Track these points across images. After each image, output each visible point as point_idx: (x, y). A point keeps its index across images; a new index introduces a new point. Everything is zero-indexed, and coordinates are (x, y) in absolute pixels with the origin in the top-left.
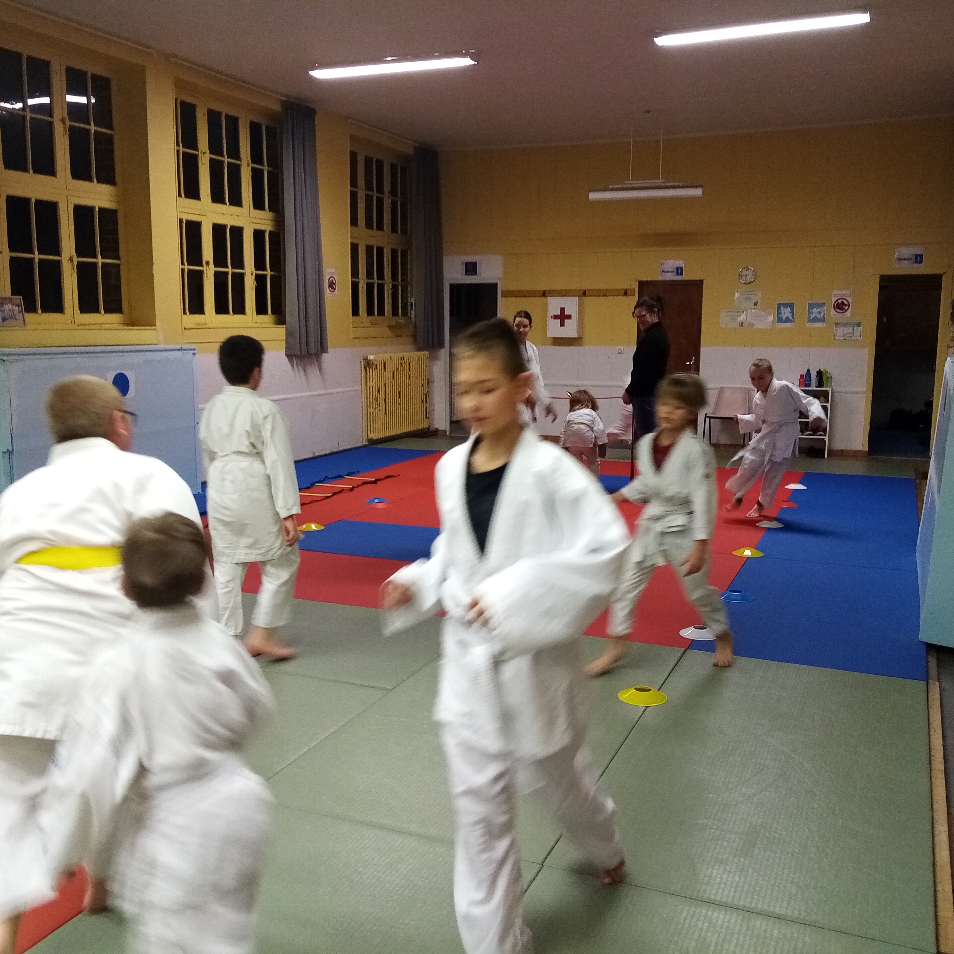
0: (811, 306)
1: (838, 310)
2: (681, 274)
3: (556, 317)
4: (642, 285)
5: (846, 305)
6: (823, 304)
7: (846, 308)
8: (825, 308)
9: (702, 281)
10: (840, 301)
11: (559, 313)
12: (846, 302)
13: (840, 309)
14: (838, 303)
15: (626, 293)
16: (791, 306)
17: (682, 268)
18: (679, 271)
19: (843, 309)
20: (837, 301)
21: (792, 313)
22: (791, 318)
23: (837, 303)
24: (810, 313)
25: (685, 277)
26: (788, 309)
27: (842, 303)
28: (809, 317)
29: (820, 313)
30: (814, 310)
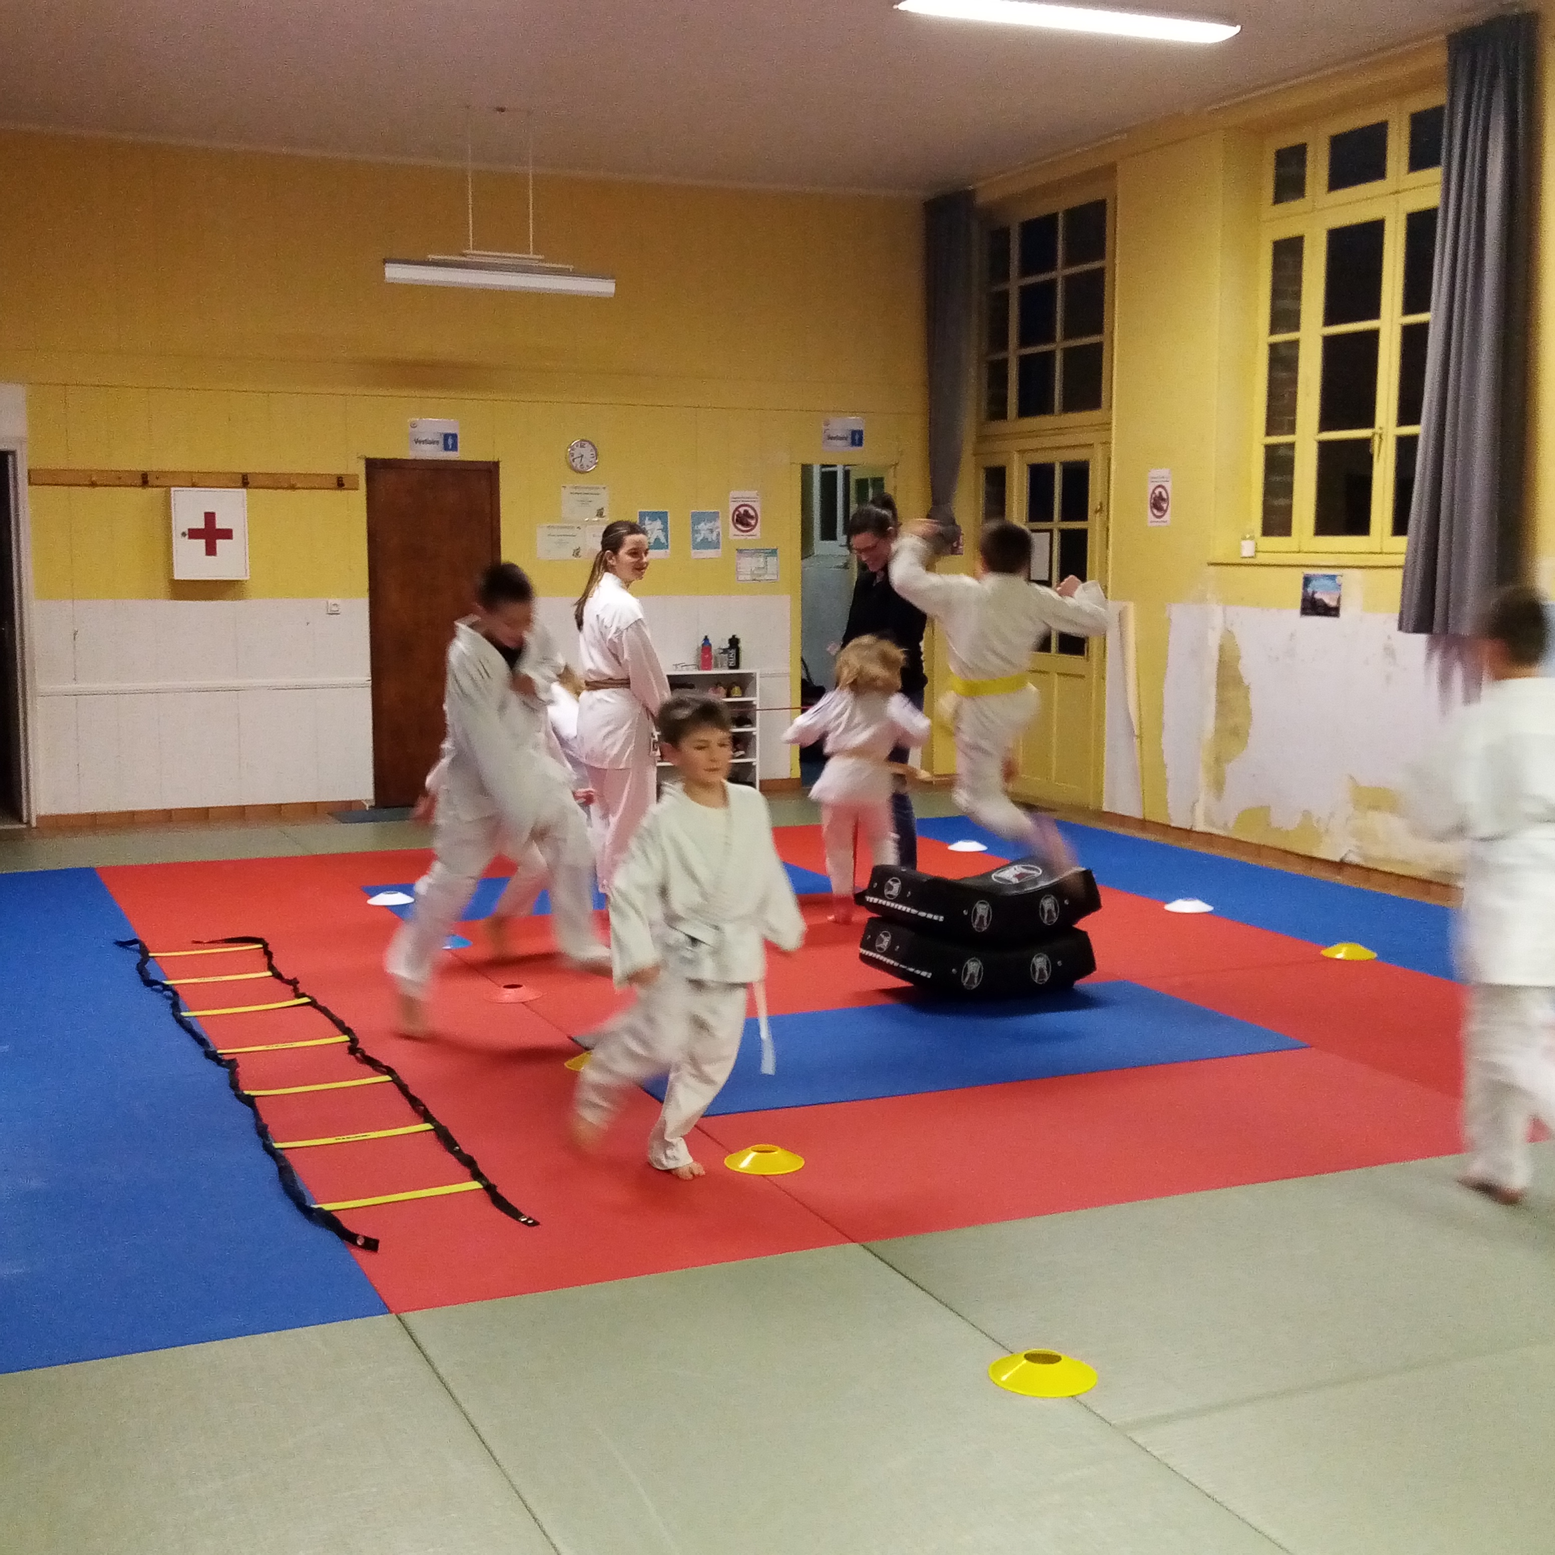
0: (698, 518)
1: (740, 526)
2: (455, 448)
3: (193, 534)
4: (373, 466)
5: (752, 517)
6: (714, 516)
7: (753, 522)
8: (719, 523)
9: (496, 464)
10: (742, 510)
11: (200, 524)
12: (752, 513)
13: (743, 524)
14: (740, 512)
15: (340, 483)
16: (662, 516)
17: (454, 436)
18: (450, 441)
19: (748, 525)
20: (737, 509)
21: (665, 530)
22: (663, 540)
23: (737, 513)
24: (695, 532)
25: (462, 454)
26: (658, 524)
27: (746, 511)
28: (694, 540)
29: (712, 531)
30: (702, 526)
